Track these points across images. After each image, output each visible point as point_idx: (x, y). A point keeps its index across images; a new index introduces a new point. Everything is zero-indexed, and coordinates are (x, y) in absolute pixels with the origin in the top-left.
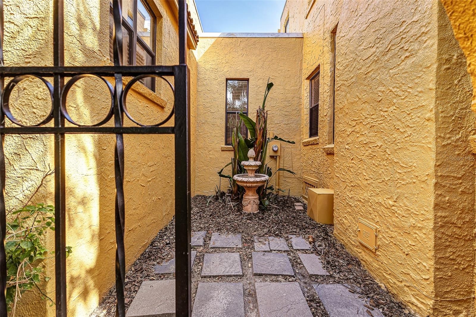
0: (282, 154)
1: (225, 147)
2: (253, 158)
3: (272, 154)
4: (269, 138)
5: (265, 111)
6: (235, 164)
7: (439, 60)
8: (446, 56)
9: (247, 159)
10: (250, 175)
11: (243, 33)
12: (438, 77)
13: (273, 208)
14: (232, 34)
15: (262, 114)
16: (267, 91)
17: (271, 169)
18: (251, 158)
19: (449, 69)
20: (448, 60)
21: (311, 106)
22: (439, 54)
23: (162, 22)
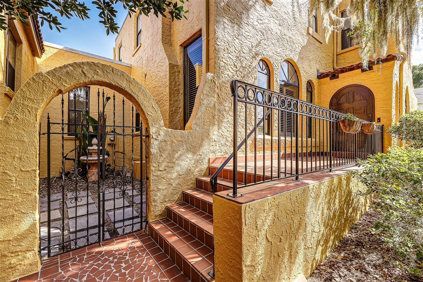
0: (117, 143)
1: (68, 137)
2: (96, 144)
3: (110, 142)
4: (108, 132)
5: (105, 114)
6: (80, 150)
7: (170, 110)
8: (171, 109)
9: (92, 145)
10: (93, 155)
11: (85, 52)
12: (169, 116)
13: (111, 177)
14: (75, 50)
15: (102, 116)
16: (106, 101)
17: (109, 152)
18: (94, 144)
19: (172, 113)
20: (172, 111)
21: (137, 112)
22: (169, 109)
23: (22, 47)
